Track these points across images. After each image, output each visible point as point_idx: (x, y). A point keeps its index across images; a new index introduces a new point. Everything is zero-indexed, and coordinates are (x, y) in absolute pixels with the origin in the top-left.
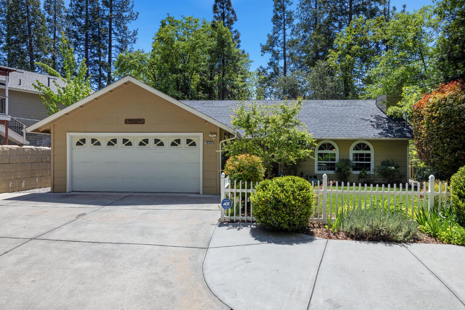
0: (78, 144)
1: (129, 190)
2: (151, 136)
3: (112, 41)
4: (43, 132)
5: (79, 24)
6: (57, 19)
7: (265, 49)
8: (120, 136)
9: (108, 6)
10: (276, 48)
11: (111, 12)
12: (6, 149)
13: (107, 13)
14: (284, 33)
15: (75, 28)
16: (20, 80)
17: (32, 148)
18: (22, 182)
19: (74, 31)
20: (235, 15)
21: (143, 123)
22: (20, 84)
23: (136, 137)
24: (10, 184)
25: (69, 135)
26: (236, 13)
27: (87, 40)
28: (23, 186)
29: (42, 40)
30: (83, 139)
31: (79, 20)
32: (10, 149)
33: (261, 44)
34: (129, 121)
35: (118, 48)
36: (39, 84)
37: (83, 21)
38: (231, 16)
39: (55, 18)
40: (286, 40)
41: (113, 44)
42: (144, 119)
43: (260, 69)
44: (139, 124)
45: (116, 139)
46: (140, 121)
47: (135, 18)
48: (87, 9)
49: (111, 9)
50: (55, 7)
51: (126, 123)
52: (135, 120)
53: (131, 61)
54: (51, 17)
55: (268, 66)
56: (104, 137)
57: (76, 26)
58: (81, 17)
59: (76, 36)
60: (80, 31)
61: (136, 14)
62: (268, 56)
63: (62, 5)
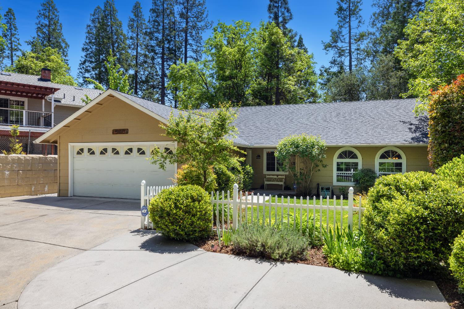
0: (78, 153)
1: (115, 197)
2: (135, 145)
3: (188, 52)
4: (51, 143)
5: (157, 39)
6: (139, 36)
7: (327, 47)
8: (109, 145)
9: (184, 18)
10: (339, 44)
11: (187, 24)
12: (28, 158)
13: (184, 25)
14: (350, 26)
15: (153, 43)
16: (74, 96)
17: (55, 157)
18: (45, 187)
19: (152, 46)
20: (290, 13)
21: (127, 133)
22: (74, 100)
23: (122, 146)
24: (33, 188)
25: (70, 145)
26: (292, 11)
27: (163, 54)
28: (46, 190)
29: (123, 57)
30: (82, 149)
31: (156, 35)
32: (32, 158)
33: (322, 41)
34: (117, 132)
35: (192, 58)
36: (87, 98)
37: (160, 36)
38: (287, 14)
39: (137, 35)
40: (351, 33)
41: (188, 55)
42: (128, 130)
43: (322, 69)
44: (124, 133)
45: (107, 149)
46: (124, 131)
47: (210, 27)
48: (163, 23)
49: (187, 20)
50: (137, 25)
51: (113, 133)
52: (120, 130)
53: (181, 72)
54: (135, 35)
55: (329, 65)
56: (97, 146)
57: (154, 40)
58: (158, 31)
59: (153, 51)
60: (157, 45)
61: (210, 23)
62: (332, 54)
63: (143, 22)
